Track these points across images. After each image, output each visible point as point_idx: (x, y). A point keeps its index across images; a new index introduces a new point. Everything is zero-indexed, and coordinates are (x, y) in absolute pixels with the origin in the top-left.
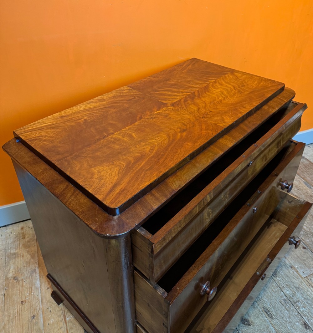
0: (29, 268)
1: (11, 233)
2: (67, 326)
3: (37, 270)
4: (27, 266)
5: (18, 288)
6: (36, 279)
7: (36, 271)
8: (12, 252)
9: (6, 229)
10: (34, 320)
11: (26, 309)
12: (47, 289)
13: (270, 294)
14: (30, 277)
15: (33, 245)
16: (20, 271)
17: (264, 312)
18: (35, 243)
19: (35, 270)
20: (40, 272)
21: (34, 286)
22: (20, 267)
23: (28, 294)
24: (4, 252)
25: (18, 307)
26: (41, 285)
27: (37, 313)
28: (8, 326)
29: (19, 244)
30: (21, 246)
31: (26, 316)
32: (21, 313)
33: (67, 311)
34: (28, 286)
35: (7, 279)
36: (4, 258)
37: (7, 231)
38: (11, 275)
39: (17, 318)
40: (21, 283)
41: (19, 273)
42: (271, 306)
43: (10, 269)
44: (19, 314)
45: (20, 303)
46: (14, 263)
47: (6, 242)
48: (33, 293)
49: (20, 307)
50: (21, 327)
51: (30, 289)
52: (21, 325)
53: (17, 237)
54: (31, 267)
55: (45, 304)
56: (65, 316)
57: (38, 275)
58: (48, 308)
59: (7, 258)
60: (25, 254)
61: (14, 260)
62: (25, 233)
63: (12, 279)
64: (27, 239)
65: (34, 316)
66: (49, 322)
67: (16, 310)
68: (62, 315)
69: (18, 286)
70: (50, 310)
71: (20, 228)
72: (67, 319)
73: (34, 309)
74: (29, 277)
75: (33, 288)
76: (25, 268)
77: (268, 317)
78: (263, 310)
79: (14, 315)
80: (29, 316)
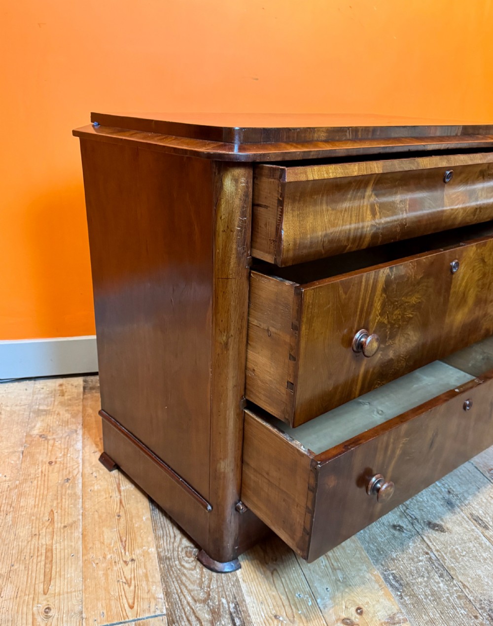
0: (66, 428)
1: (43, 388)
2: (121, 495)
3: (80, 432)
4: (64, 425)
5: (46, 447)
6: (77, 441)
7: (78, 432)
8: (41, 408)
9: (35, 384)
10: (67, 484)
11: (55, 470)
12: (94, 452)
13: (485, 501)
14: (68, 437)
15: (77, 405)
16: (51, 430)
17: (472, 520)
18: (80, 402)
19: (76, 431)
20: (84, 434)
21: (72, 448)
22: (51, 425)
23: (60, 455)
24: (28, 407)
25: (42, 467)
26: (83, 448)
27: (73, 476)
28: (24, 485)
29: (54, 401)
30: (56, 403)
31: (55, 478)
32: (46, 473)
33: (123, 479)
34: (63, 447)
35: (28, 435)
36: (28, 413)
37: (36, 385)
38: (35, 432)
39: (39, 479)
40: (51, 442)
41: (50, 431)
42: (485, 515)
43: (35, 426)
44: (43, 475)
45: (47, 463)
46: (43, 420)
47: (33, 397)
48: (69, 455)
49: (47, 467)
50: (46, 489)
51: (66, 450)
52: (46, 486)
53: (51, 393)
54: (70, 426)
55: (89, 468)
56: (119, 484)
57: (80, 437)
58: (92, 474)
59: (31, 414)
60: (61, 413)
61: (42, 417)
62: (65, 390)
63: (38, 436)
64: (66, 398)
65: (68, 480)
66: (92, 488)
67: (40, 470)
68: (115, 483)
69: (46, 445)
70: (96, 475)
71: (57, 385)
72: (122, 488)
73: (69, 472)
74: (66, 436)
75: (71, 449)
76: (60, 427)
77: (478, 526)
78: (470, 517)
79: (35, 475)
80: (61, 479)
